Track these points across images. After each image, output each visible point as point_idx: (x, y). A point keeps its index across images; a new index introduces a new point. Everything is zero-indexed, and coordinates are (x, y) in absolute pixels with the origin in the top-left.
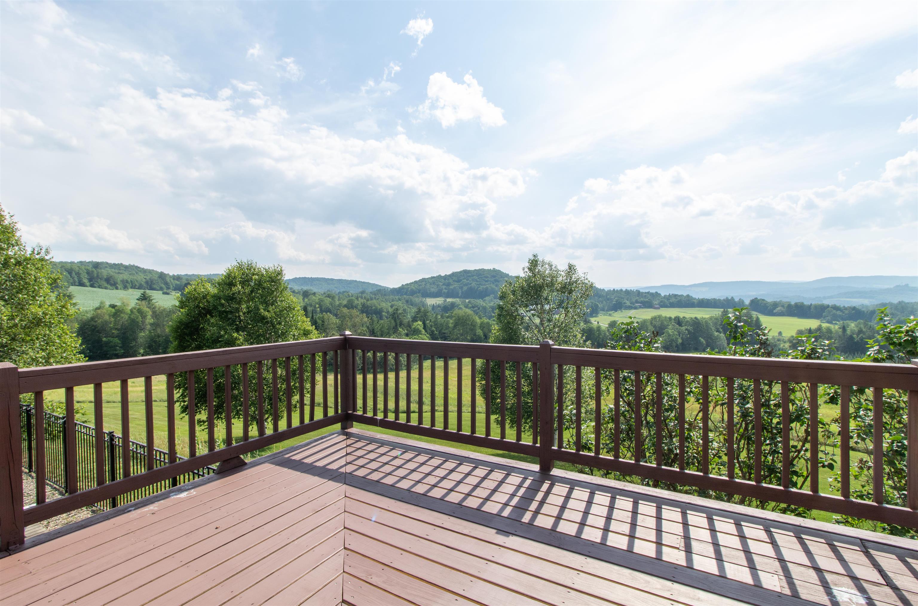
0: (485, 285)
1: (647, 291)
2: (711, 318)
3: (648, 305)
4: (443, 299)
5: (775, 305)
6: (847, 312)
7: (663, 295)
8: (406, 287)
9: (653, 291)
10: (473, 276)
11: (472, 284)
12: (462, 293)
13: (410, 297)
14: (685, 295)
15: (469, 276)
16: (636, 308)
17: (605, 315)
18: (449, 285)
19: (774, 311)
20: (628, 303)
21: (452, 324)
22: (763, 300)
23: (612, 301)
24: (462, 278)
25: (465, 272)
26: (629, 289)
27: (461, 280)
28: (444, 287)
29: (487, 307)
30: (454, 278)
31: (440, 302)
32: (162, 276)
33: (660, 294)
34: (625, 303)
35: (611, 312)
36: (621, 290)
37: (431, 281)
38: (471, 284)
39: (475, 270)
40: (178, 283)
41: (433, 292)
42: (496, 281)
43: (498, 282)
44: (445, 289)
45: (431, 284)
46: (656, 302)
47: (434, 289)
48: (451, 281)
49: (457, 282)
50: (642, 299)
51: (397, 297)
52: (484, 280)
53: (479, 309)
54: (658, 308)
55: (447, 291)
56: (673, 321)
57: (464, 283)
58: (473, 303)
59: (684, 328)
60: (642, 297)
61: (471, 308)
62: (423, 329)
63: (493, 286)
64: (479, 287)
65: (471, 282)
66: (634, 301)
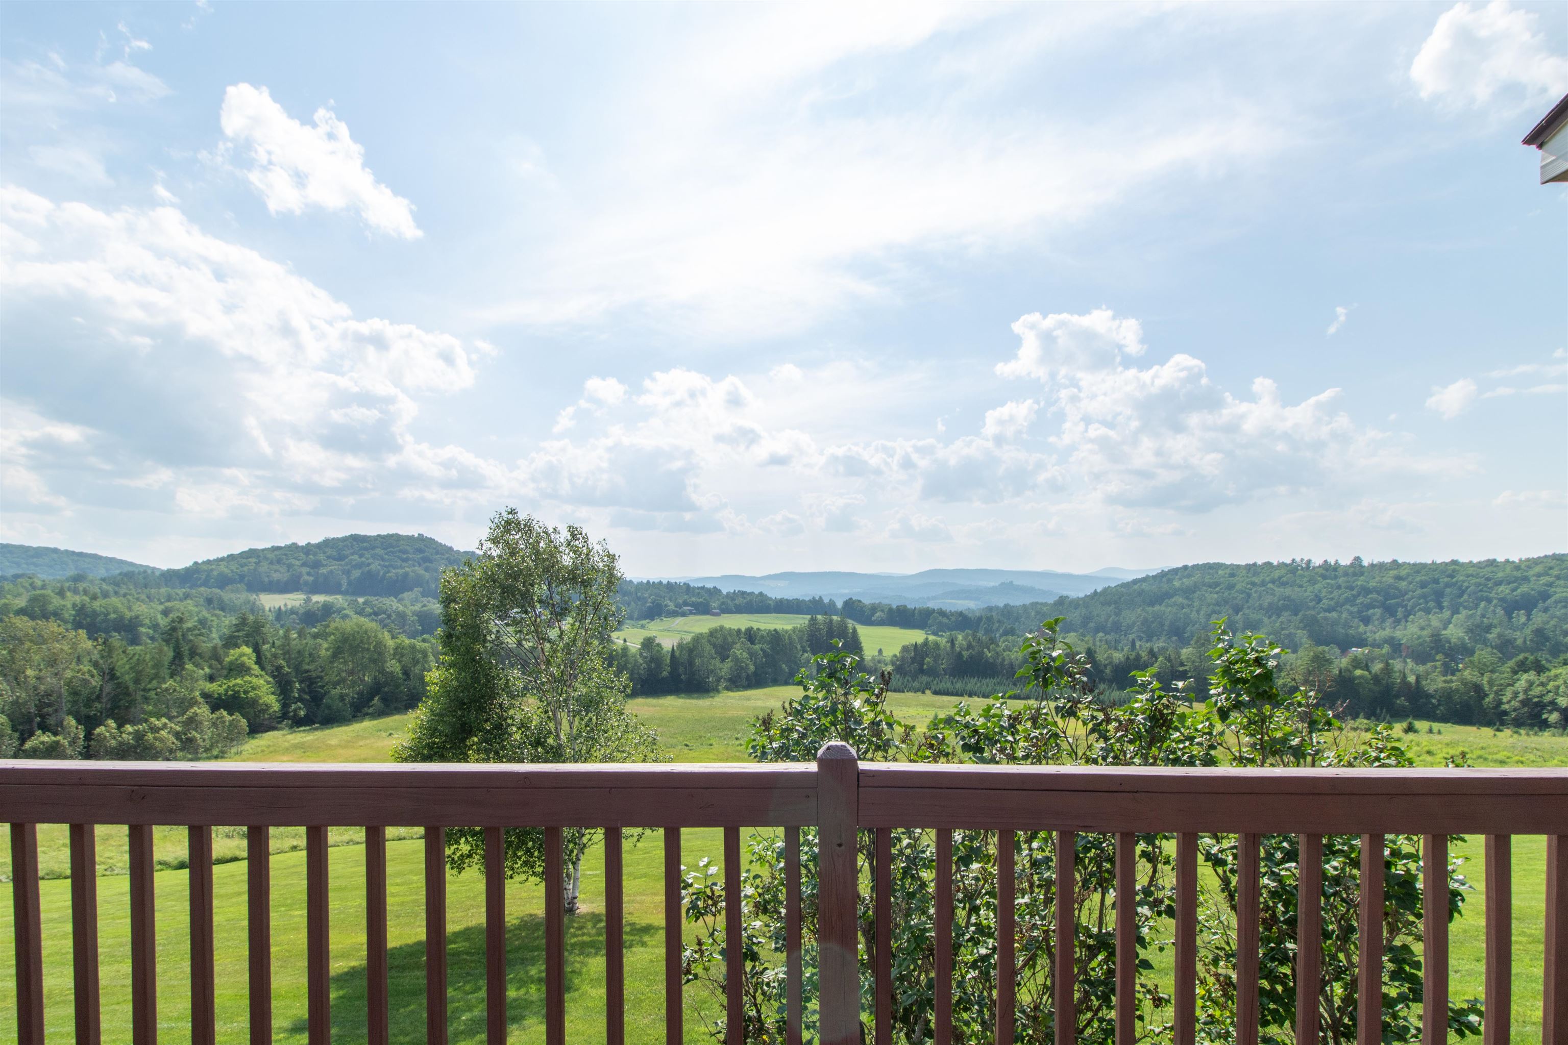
0: (401, 567)
1: (700, 585)
2: (794, 630)
3: (703, 609)
4: (303, 596)
5: (874, 608)
6: (953, 619)
7: (727, 592)
8: (205, 567)
9: (709, 585)
10: (374, 548)
11: (373, 567)
12: (351, 583)
13: (217, 591)
14: (757, 592)
15: (366, 549)
16: (684, 615)
17: (634, 626)
18: (316, 565)
19: (873, 618)
20: (672, 606)
21: (327, 650)
22: (860, 601)
23: (646, 602)
24: (347, 552)
25: (355, 538)
26: (673, 581)
27: (346, 557)
28: (305, 570)
29: (409, 613)
30: (330, 552)
31: (297, 604)
33: (720, 591)
34: (666, 606)
35: (644, 622)
36: (661, 583)
37: (271, 556)
38: (369, 565)
39: (379, 536)
41: (278, 581)
42: (426, 560)
43: (431, 561)
44: (309, 574)
45: (271, 563)
46: (714, 604)
47: (280, 574)
48: (321, 557)
49: (335, 559)
50: (693, 599)
51: (181, 592)
52: (399, 557)
53: (389, 616)
54: (721, 614)
55: (312, 578)
56: (742, 635)
57: (354, 563)
58: (375, 605)
59: (757, 647)
60: (694, 596)
61: (370, 615)
62: (256, 663)
63: (420, 571)
64: (389, 572)
65: (371, 561)
66: (681, 601)
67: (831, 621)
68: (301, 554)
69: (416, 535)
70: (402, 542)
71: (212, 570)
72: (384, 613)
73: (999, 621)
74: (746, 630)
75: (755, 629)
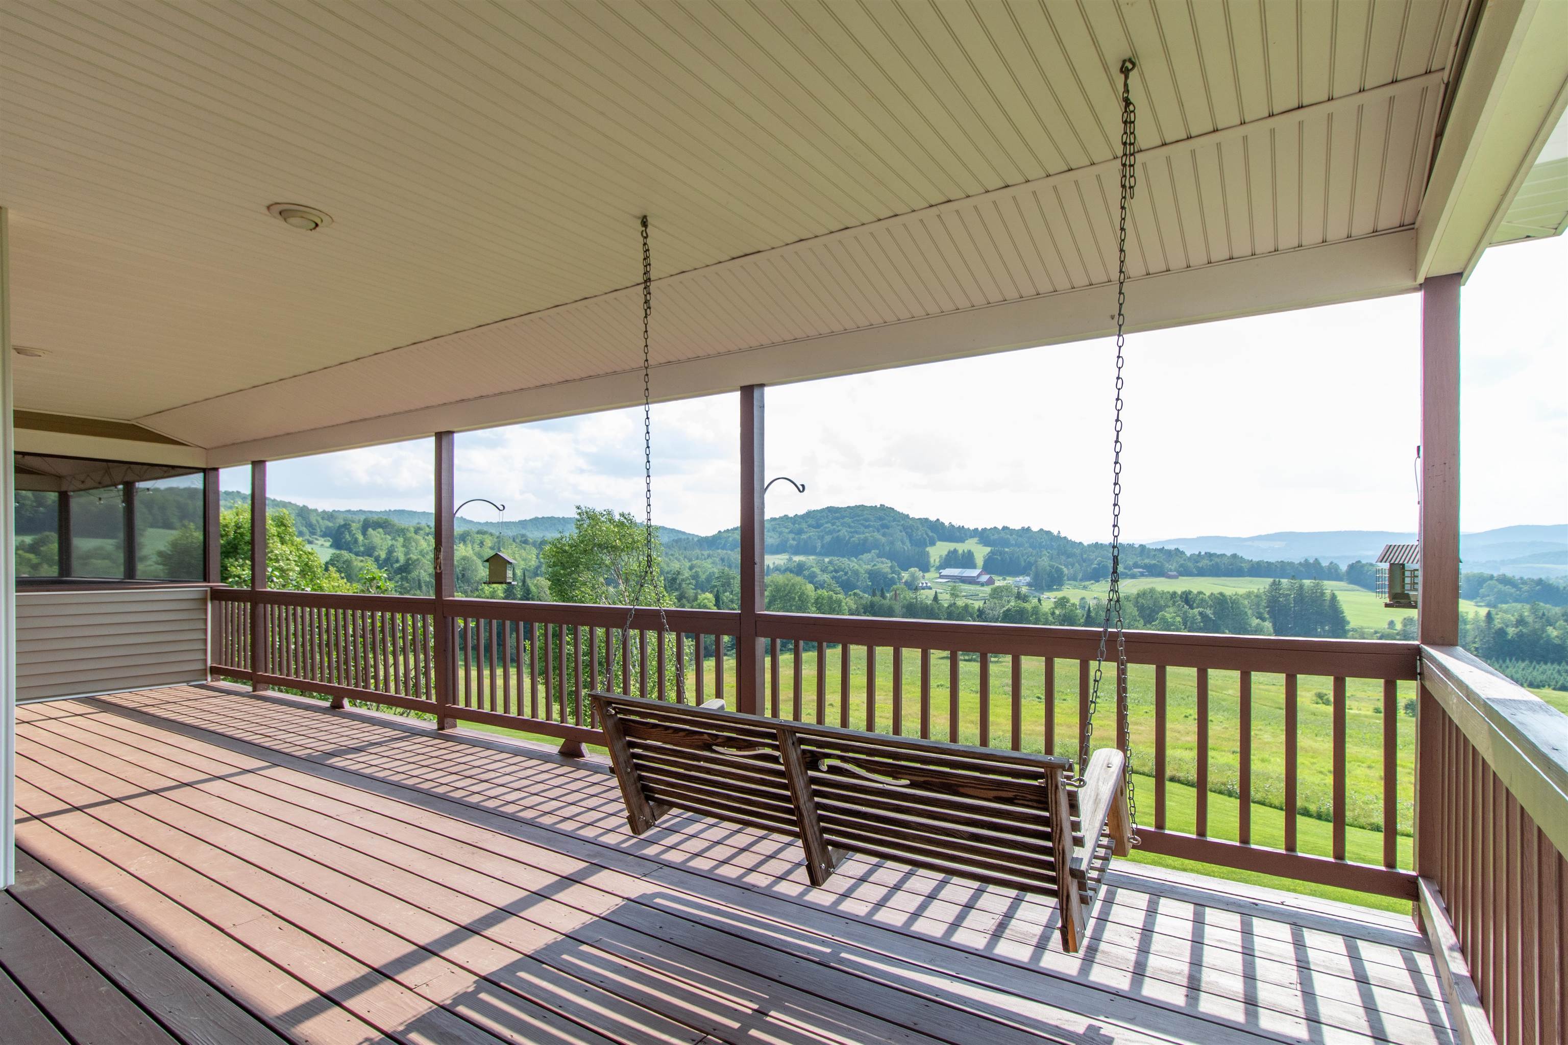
0: (863, 533)
1: (1159, 547)
3: (1156, 571)
4: (787, 557)
6: (1525, 588)
7: (1188, 554)
8: (725, 535)
9: (1171, 548)
10: (843, 517)
11: (841, 533)
12: (823, 546)
13: (729, 552)
14: (1229, 554)
15: (837, 518)
16: (1133, 576)
17: (1075, 587)
22: (1372, 565)
23: (1092, 564)
24: (823, 521)
25: (830, 510)
27: (822, 525)
28: (791, 536)
30: (810, 521)
31: (782, 563)
32: (303, 513)
33: (1183, 553)
35: (1087, 583)
38: (839, 531)
39: (849, 507)
40: (330, 524)
41: (772, 545)
42: (885, 527)
43: (888, 528)
44: (794, 539)
46: (1171, 566)
48: (804, 526)
49: (814, 527)
50: (1147, 561)
51: (706, 553)
52: (862, 524)
53: (846, 574)
54: (1175, 577)
55: (795, 543)
56: (1178, 598)
57: (827, 530)
58: (836, 564)
59: (1196, 611)
60: (1148, 557)
61: (832, 572)
62: (715, 605)
63: (878, 536)
64: (853, 537)
65: (840, 528)
66: (1131, 563)
67: (1301, 587)
68: (790, 524)
69: (879, 506)
70: (865, 512)
71: (729, 537)
72: (843, 571)
74: (1183, 593)
75: (1195, 592)
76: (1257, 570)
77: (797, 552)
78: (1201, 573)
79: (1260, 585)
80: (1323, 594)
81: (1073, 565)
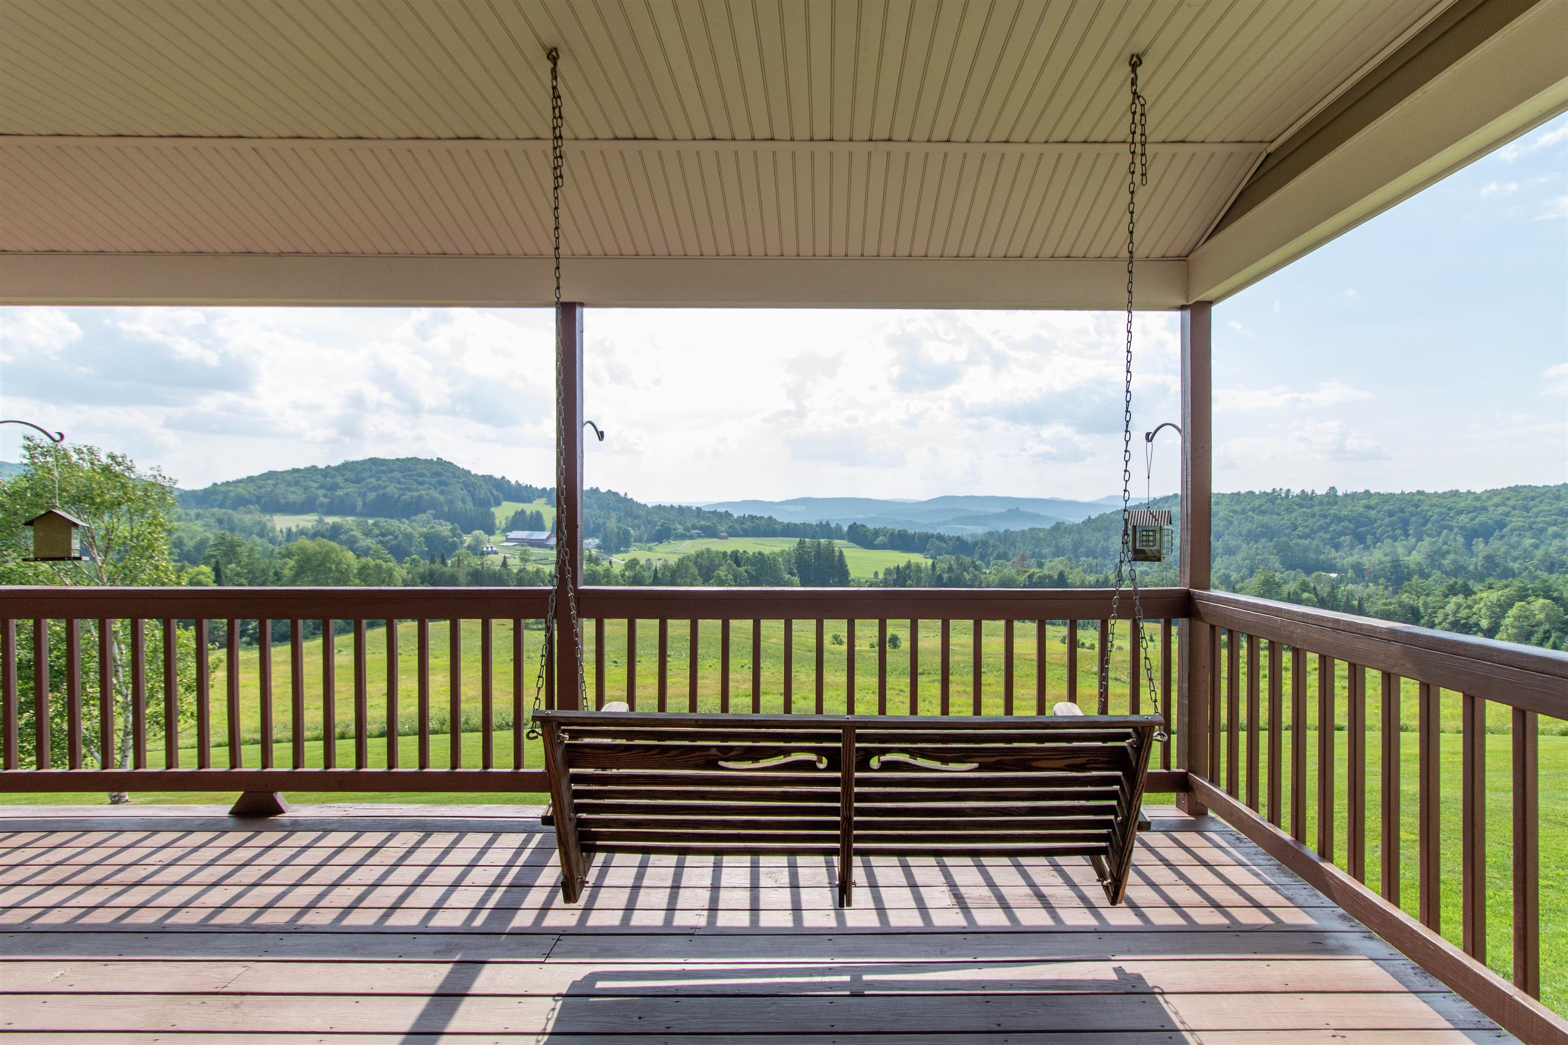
0: (417, 490)
1: (712, 510)
2: (782, 553)
3: (709, 532)
4: (316, 518)
5: (876, 533)
6: (951, 543)
7: (735, 516)
8: (223, 489)
9: (721, 510)
10: (391, 471)
11: (388, 489)
12: (365, 505)
13: (230, 511)
14: (766, 517)
15: (384, 472)
16: (691, 538)
17: (641, 549)
18: (334, 487)
19: (876, 542)
20: (680, 530)
21: (291, 569)
22: (863, 526)
23: (656, 525)
24: (365, 475)
25: (374, 461)
26: (684, 505)
27: (363, 479)
28: (321, 492)
29: (416, 535)
30: (349, 474)
31: (309, 525)
33: (731, 515)
34: (675, 529)
35: (651, 545)
36: (672, 507)
37: (288, 478)
38: (385, 487)
39: (398, 459)
41: (295, 503)
42: (442, 483)
43: (446, 485)
44: (325, 496)
45: (289, 485)
46: (722, 528)
47: (296, 496)
48: (339, 480)
49: (353, 482)
50: (702, 523)
51: (193, 512)
52: (415, 480)
53: (396, 537)
54: (725, 538)
55: (328, 500)
56: (728, 558)
57: (370, 486)
58: (383, 527)
59: (742, 569)
60: (703, 520)
61: (377, 536)
62: (215, 582)
63: (434, 493)
64: (404, 494)
65: (388, 483)
66: (690, 525)
67: (819, 544)
68: (320, 477)
69: (435, 460)
70: (419, 466)
71: (230, 491)
72: (392, 534)
73: (994, 546)
74: (733, 552)
75: (741, 551)
76: (788, 531)
77: (330, 512)
78: (746, 534)
79: (788, 545)
80: (833, 550)
81: (639, 527)
